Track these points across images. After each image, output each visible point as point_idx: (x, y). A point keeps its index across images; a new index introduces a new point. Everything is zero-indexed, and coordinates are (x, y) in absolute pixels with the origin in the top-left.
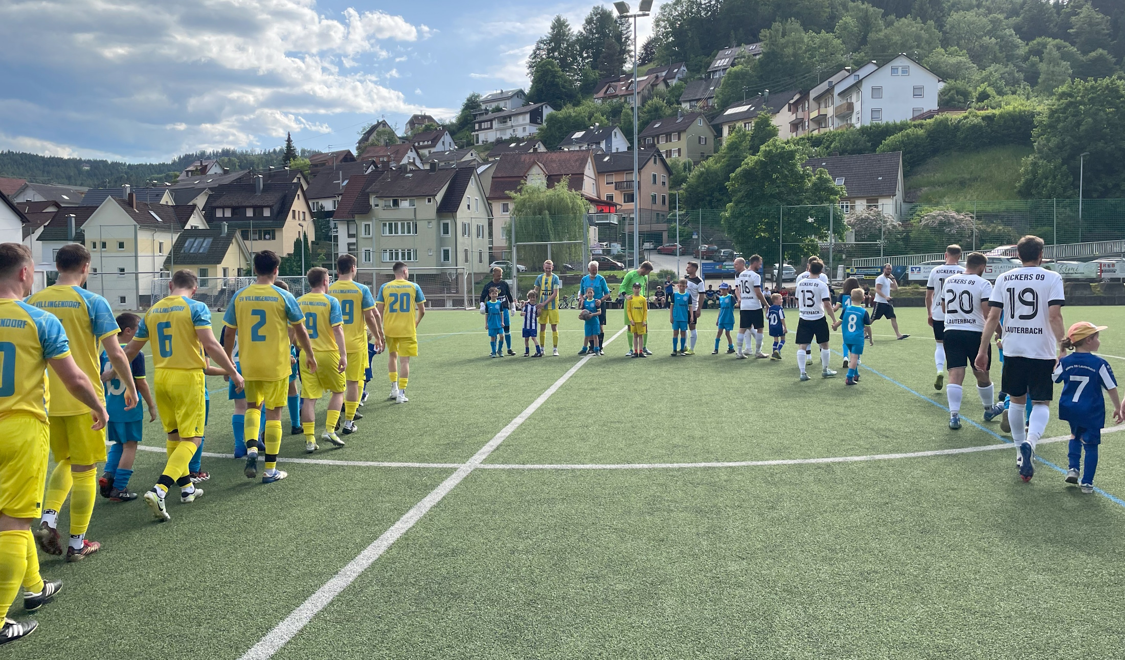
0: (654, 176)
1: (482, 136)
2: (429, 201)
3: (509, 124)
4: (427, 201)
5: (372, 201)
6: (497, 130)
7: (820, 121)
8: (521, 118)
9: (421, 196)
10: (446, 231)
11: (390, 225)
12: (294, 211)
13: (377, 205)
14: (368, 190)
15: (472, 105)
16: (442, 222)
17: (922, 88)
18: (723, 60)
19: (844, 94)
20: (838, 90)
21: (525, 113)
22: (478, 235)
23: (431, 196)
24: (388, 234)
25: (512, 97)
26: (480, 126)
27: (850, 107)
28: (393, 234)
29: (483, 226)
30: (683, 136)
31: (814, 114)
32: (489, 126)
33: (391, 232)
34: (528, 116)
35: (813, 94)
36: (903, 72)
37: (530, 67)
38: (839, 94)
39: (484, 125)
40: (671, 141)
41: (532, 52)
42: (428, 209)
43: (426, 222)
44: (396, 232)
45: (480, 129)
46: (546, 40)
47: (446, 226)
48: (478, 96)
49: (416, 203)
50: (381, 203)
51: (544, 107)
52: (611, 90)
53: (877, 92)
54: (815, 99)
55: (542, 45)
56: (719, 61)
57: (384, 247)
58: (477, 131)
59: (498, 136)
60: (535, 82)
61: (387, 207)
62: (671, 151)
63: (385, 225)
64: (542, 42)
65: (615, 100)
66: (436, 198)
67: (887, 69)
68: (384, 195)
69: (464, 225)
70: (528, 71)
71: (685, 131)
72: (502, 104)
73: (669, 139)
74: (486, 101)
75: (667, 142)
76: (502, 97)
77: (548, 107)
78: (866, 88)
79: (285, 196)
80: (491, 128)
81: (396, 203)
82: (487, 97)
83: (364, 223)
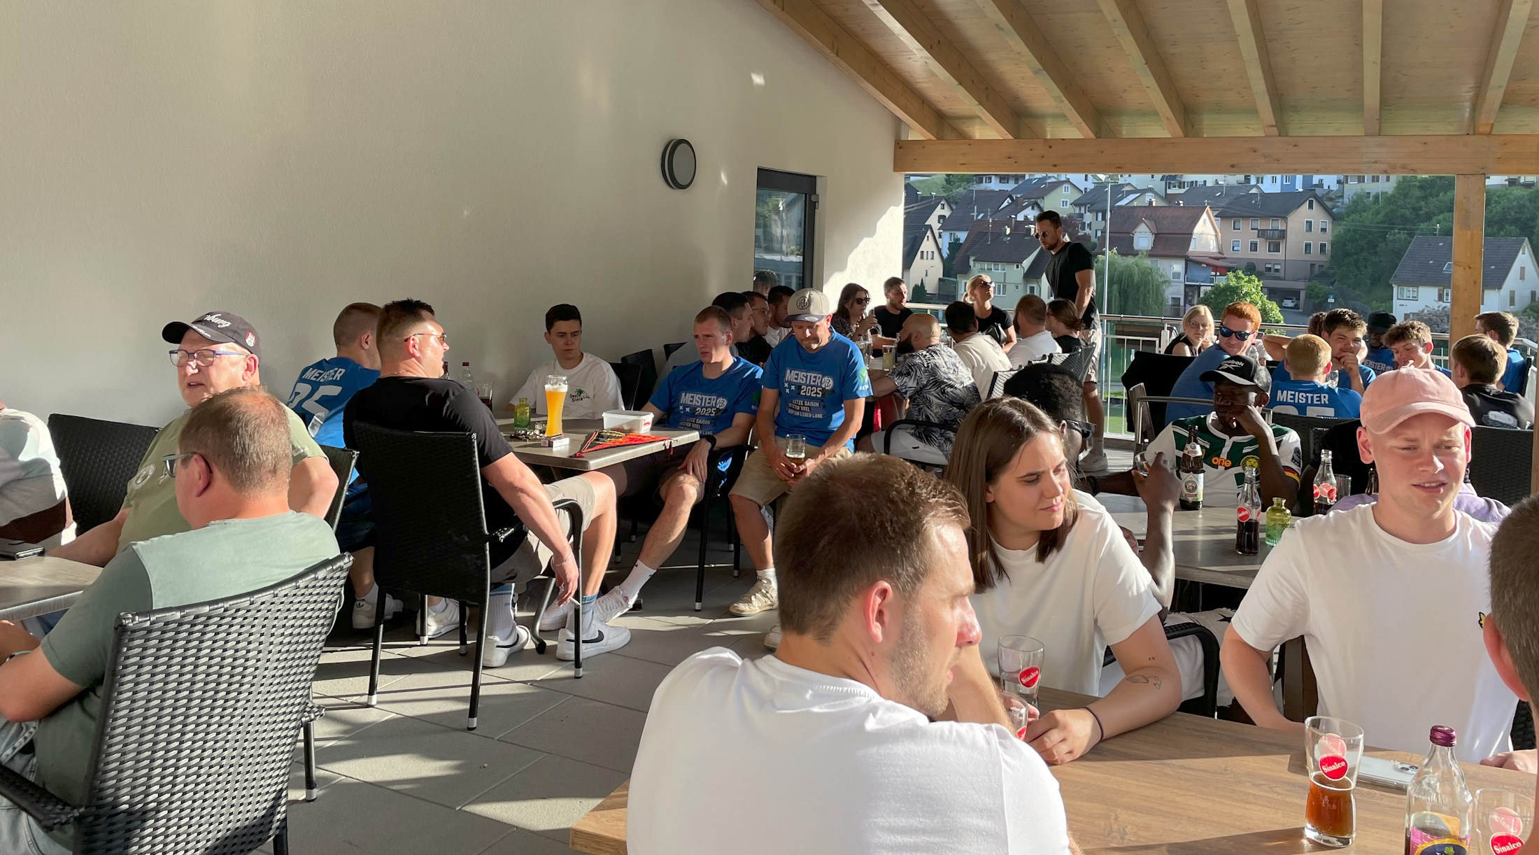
0: (1309, 223)
2: (1018, 267)
4: (1015, 266)
5: (971, 263)
9: (1011, 262)
12: (922, 252)
14: (969, 253)
42: (1015, 274)
43: (1013, 285)
49: (1007, 268)
50: (978, 263)
66: (1023, 264)
68: (982, 258)
79: (915, 238)
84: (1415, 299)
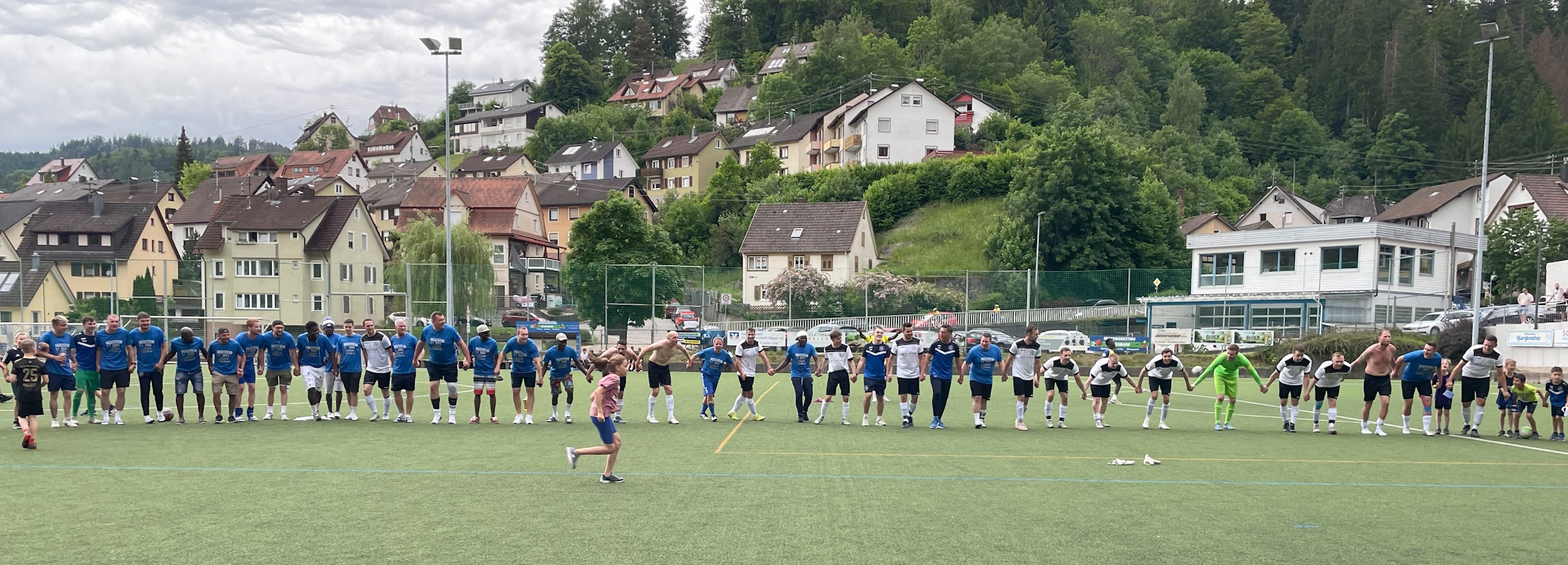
1: (464, 143)
2: (295, 236)
3: (500, 127)
4: (292, 235)
5: (225, 233)
6: (484, 135)
7: (834, 153)
8: (515, 120)
9: (285, 230)
10: (317, 274)
11: (247, 264)
12: (145, 241)
13: (229, 239)
14: (223, 221)
15: (461, 96)
16: (312, 263)
17: (936, 122)
18: (779, 61)
19: (855, 122)
20: (849, 118)
21: (521, 115)
22: (367, 279)
23: (296, 231)
24: (243, 275)
25: (514, 90)
26: (462, 129)
27: (858, 140)
28: (250, 275)
29: (374, 269)
30: (695, 159)
31: (827, 147)
32: (474, 130)
33: (247, 272)
34: (524, 119)
35: (828, 120)
36: (915, 102)
37: (545, 49)
38: (850, 124)
39: (467, 128)
40: (680, 166)
41: (547, 30)
42: (292, 247)
43: (291, 261)
44: (254, 273)
45: (462, 133)
46: (566, 14)
47: (317, 268)
48: (471, 86)
49: (279, 237)
50: (235, 237)
51: (547, 108)
52: (630, 93)
53: (884, 123)
54: (830, 127)
55: (562, 21)
56: (774, 61)
57: (240, 292)
58: (459, 135)
59: (485, 145)
60: (548, 71)
61: (241, 243)
62: (681, 178)
63: (239, 263)
64: (561, 16)
65: (633, 106)
66: (303, 233)
67: (898, 95)
68: (239, 227)
69: (343, 268)
70: (542, 55)
71: (697, 154)
72: (499, 99)
73: (678, 164)
74: (483, 94)
75: (676, 166)
76: (501, 88)
77: (554, 108)
78: (872, 118)
79: (132, 220)
80: (476, 132)
81: (253, 237)
82: (480, 88)
83: (215, 260)
84: (765, 269)
